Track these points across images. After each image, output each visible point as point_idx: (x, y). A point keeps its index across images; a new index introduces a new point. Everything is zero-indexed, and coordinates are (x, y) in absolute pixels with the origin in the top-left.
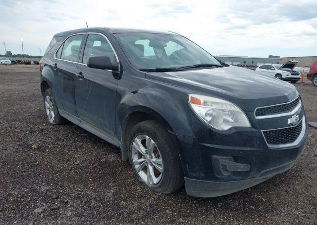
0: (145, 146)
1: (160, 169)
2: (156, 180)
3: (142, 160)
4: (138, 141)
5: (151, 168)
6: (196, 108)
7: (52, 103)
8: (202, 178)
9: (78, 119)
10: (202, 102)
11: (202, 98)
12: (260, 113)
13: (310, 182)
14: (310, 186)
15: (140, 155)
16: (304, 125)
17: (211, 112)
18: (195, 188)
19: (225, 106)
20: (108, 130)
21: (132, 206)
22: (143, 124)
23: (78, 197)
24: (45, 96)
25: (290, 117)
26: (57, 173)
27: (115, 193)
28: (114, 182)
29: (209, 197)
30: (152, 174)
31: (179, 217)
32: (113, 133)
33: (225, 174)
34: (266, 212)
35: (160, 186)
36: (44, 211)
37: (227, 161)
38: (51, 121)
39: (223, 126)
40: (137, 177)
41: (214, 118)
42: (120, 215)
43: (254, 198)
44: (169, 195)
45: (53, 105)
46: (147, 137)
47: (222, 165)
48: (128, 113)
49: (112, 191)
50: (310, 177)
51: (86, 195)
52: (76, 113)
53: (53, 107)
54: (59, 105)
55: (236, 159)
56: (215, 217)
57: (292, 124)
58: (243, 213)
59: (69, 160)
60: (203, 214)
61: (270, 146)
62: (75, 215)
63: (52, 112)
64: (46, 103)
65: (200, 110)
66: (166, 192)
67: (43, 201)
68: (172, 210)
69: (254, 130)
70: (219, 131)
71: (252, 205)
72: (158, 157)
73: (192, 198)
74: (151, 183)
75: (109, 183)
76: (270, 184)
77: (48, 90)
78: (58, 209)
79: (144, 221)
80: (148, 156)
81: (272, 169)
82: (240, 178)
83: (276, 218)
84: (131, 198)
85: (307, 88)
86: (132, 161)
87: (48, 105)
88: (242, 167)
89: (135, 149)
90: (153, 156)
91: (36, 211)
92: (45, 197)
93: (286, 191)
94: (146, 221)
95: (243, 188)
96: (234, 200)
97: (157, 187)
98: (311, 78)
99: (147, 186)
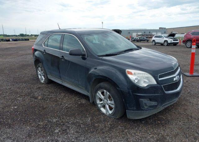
0: (104, 95)
1: (113, 106)
2: (110, 112)
3: (102, 102)
4: (100, 92)
5: (107, 106)
6: (130, 76)
7: (42, 72)
8: (135, 110)
9: (61, 81)
10: (133, 73)
11: (133, 71)
12: (161, 77)
13: (186, 108)
14: (186, 109)
15: (101, 100)
16: (182, 80)
17: (137, 78)
18: (132, 115)
19: (144, 75)
20: (81, 87)
21: (101, 126)
22: (102, 84)
23: (73, 123)
24: (38, 68)
25: (175, 77)
26: (57, 112)
27: (91, 120)
28: (89, 115)
29: (138, 118)
30: (108, 109)
31: (125, 129)
32: (84, 89)
33: (146, 107)
34: (166, 124)
35: (113, 115)
36: (60, 131)
37: (147, 101)
38: (42, 81)
39: (144, 85)
40: (100, 111)
41: (139, 81)
42: (97, 131)
43: (159, 117)
44: (118, 119)
45: (44, 73)
46: (105, 91)
47: (145, 103)
48: (94, 79)
49: (89, 119)
50: (186, 105)
51: (77, 122)
52: (60, 78)
53: (43, 74)
54: (48, 73)
55: (151, 100)
56: (142, 128)
57: (176, 81)
58: (155, 125)
59: (61, 104)
60: (136, 127)
61: (166, 92)
62: (75, 132)
63: (43, 77)
64: (38, 71)
65: (132, 77)
66: (117, 118)
67: (57, 126)
68: (121, 126)
69: (158, 85)
70: (142, 87)
71: (159, 121)
72: (111, 100)
73: (130, 120)
74: (108, 113)
75: (87, 114)
76: (167, 110)
77: (40, 64)
78: (66, 130)
79: (109, 132)
80: (106, 100)
81: (167, 103)
82: (153, 109)
83: (171, 126)
84: (99, 122)
85: (183, 49)
86: (96, 103)
87: (40, 73)
88: (154, 103)
89: (98, 96)
90: (109, 100)
91: (56, 131)
92: (57, 125)
93: (174, 113)
94: (110, 132)
95: (154, 113)
96: (150, 119)
97: (111, 116)
98: (185, 43)
99: (106, 115)
